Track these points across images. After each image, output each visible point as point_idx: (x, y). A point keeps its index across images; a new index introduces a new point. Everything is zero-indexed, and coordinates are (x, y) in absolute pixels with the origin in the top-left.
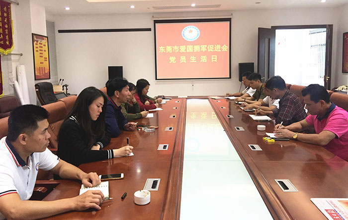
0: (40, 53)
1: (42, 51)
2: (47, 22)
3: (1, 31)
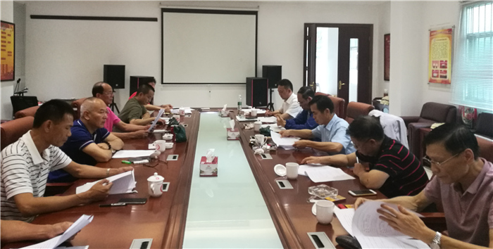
0: (2, 46)
1: (5, 42)
2: (15, 4)
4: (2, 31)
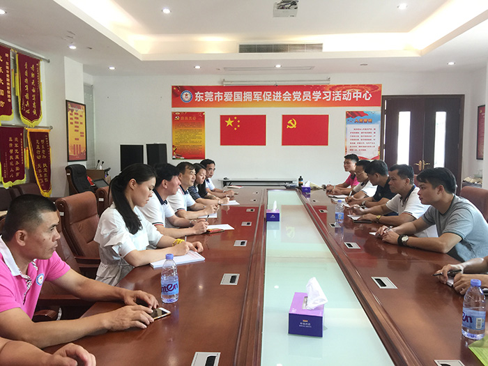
1: (78, 123)
3: (27, 96)
4: (74, 111)
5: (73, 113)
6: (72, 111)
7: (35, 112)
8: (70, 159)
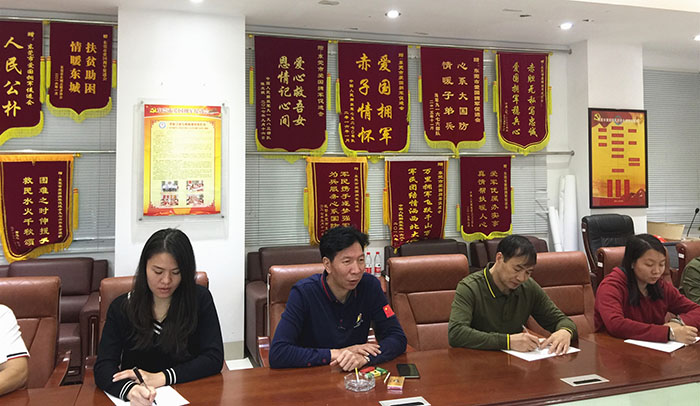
0: (613, 150)
1: (621, 143)
2: (647, 73)
3: (516, 110)
4: (613, 124)
5: (609, 128)
6: (605, 124)
7: (533, 132)
8: (594, 205)
